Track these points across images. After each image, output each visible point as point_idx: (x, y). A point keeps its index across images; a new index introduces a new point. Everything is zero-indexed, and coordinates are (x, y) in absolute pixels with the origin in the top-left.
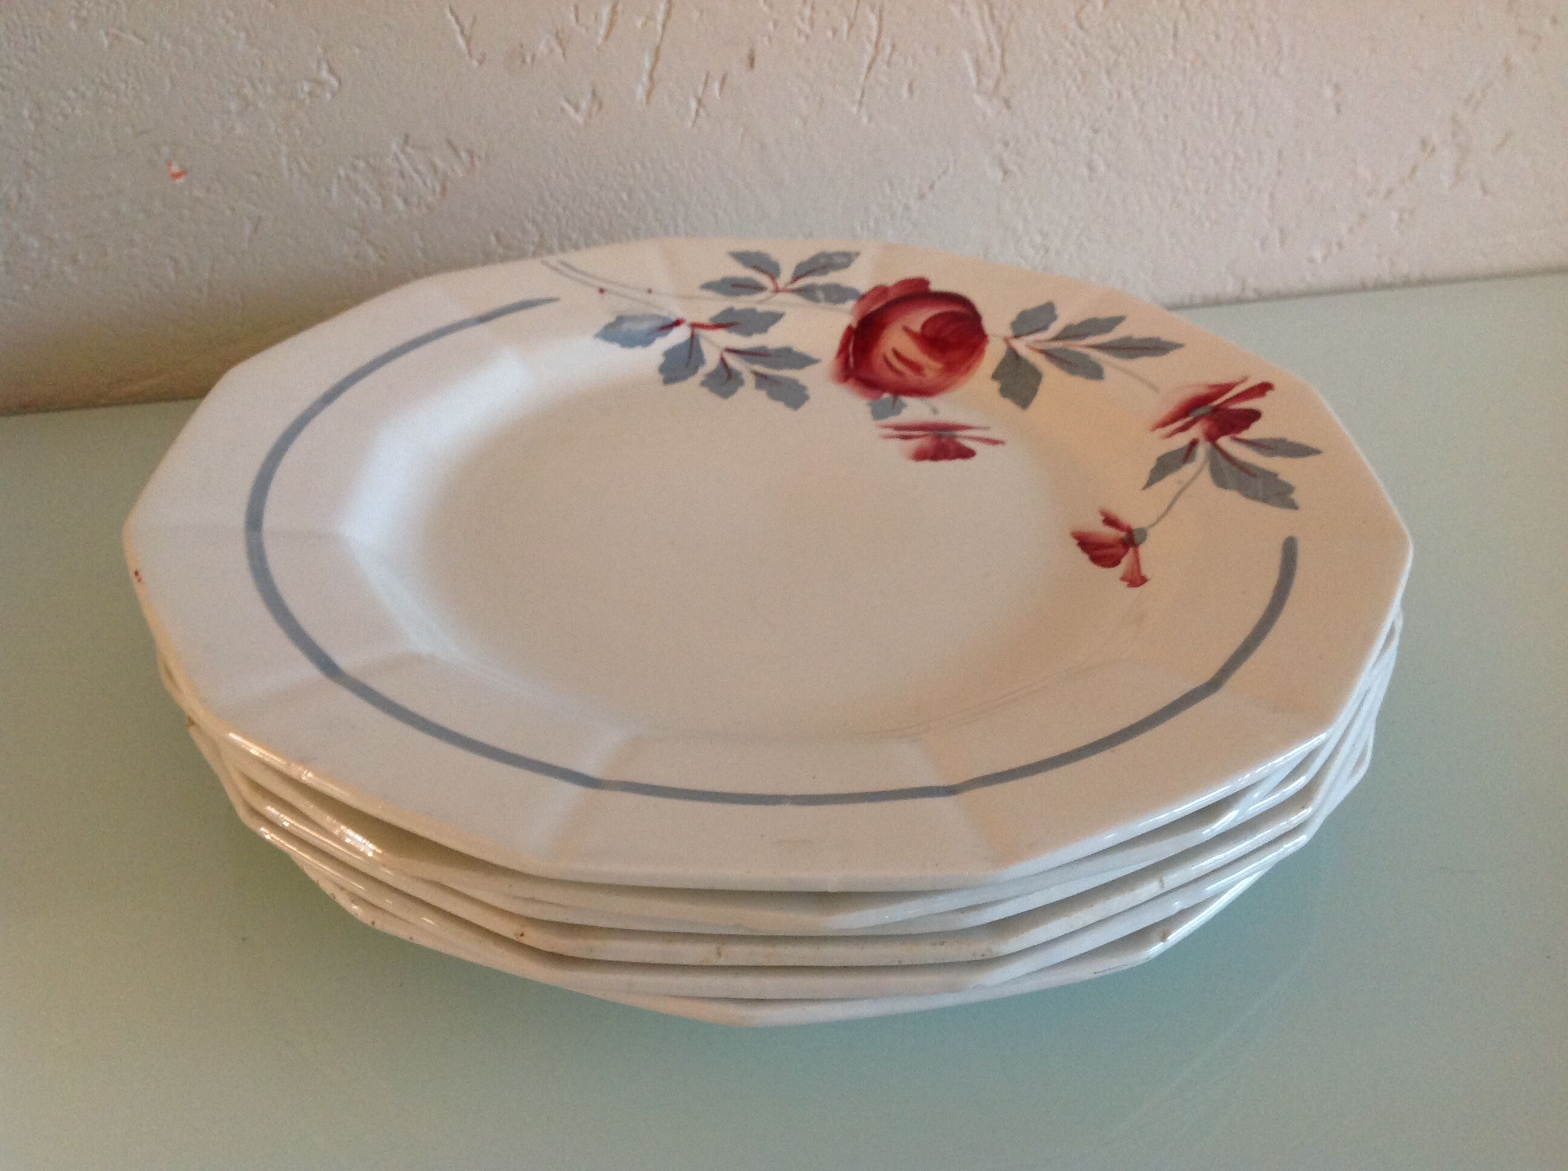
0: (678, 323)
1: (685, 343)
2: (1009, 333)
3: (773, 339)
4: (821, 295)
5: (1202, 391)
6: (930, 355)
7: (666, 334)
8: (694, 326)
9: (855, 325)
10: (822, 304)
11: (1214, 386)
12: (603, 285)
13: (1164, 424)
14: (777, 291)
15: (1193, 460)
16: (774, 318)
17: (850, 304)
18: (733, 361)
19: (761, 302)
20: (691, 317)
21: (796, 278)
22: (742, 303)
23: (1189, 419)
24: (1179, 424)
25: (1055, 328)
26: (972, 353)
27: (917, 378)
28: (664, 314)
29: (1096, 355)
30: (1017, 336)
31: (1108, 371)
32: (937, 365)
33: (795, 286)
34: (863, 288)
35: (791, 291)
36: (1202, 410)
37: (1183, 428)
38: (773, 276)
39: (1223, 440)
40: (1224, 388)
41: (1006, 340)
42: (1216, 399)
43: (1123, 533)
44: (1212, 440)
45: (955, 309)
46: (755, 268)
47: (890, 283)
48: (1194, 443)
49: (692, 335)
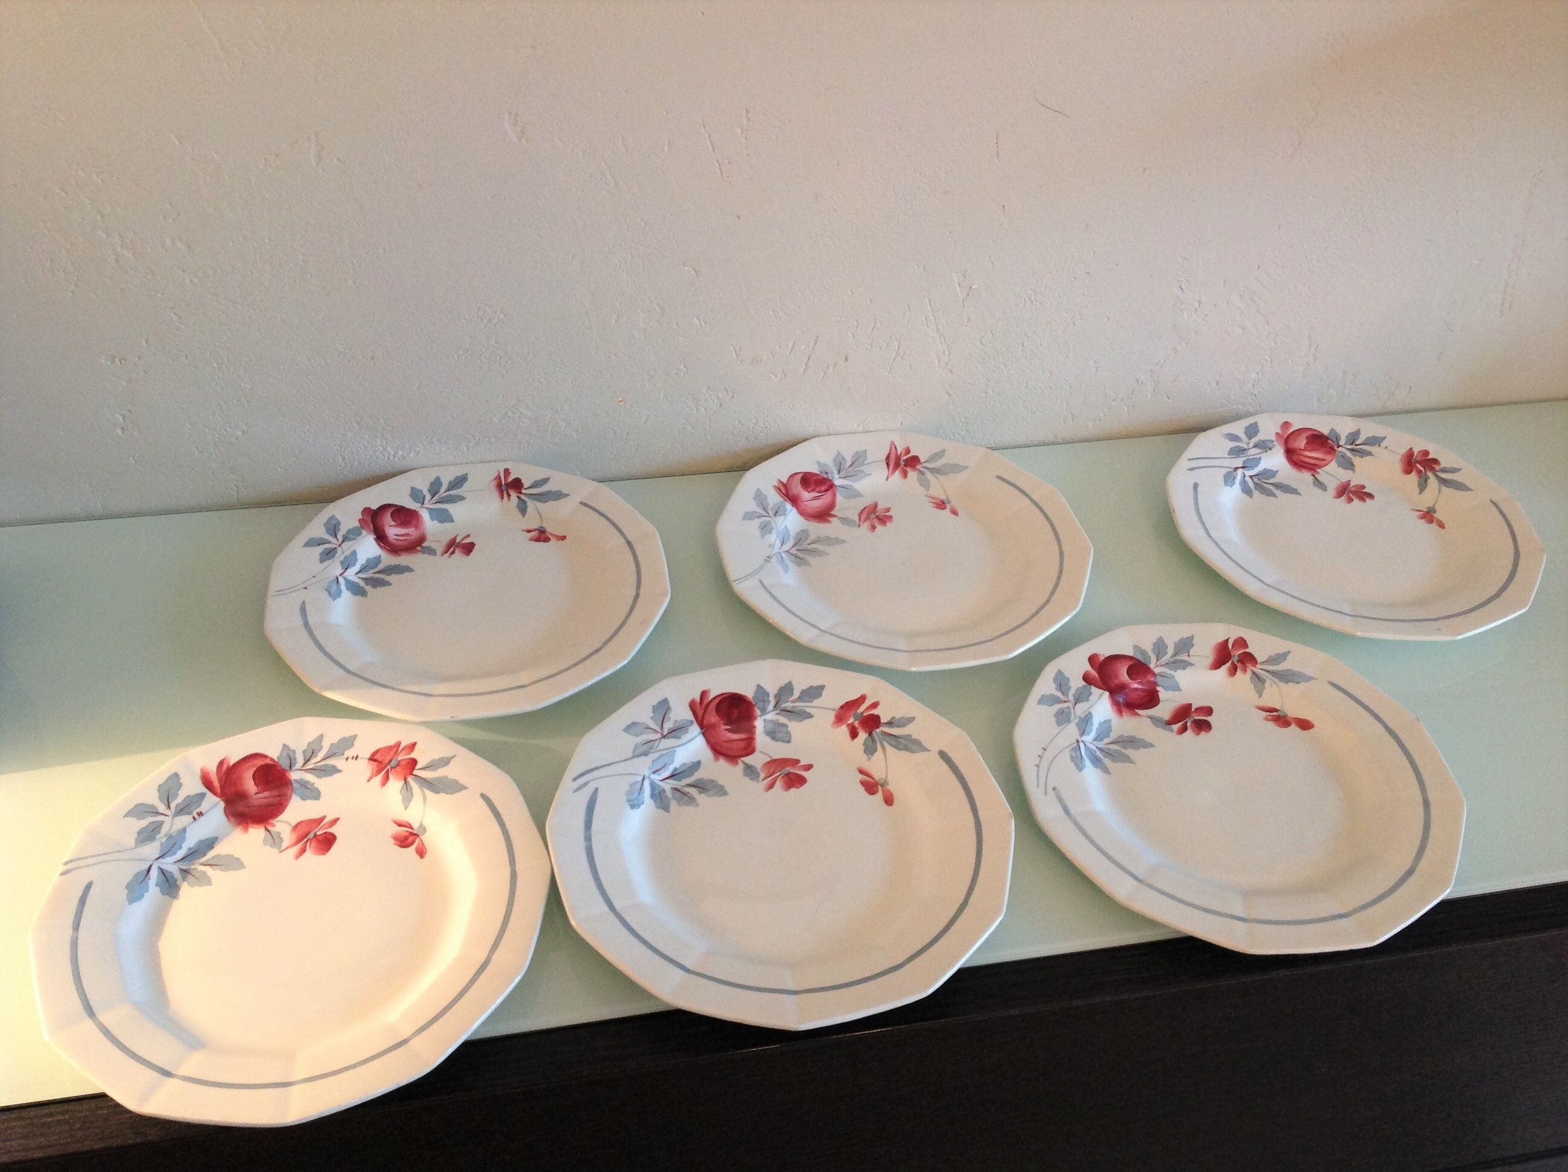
0: (337, 578)
1: (346, 582)
2: (420, 505)
3: (361, 560)
4: (352, 536)
5: (495, 483)
6: (407, 528)
7: (340, 584)
8: (341, 575)
9: (375, 537)
10: (358, 539)
11: (495, 479)
12: (304, 585)
13: (502, 498)
14: (340, 546)
15: (526, 502)
16: (354, 553)
17: (363, 531)
18: (363, 575)
19: (343, 553)
20: (337, 573)
21: (336, 537)
22: (340, 556)
23: (505, 492)
24: (505, 496)
25: (426, 492)
26: (418, 519)
27: (413, 535)
28: (331, 580)
29: (451, 493)
30: (423, 504)
31: (462, 495)
32: (413, 529)
33: (340, 540)
34: (357, 524)
35: (342, 542)
36: (504, 487)
37: (509, 496)
38: (329, 542)
39: (523, 491)
40: (498, 477)
41: (421, 507)
42: (501, 481)
43: (537, 531)
44: (521, 493)
45: (392, 509)
46: (319, 545)
47: (361, 517)
48: (518, 497)
49: (344, 578)
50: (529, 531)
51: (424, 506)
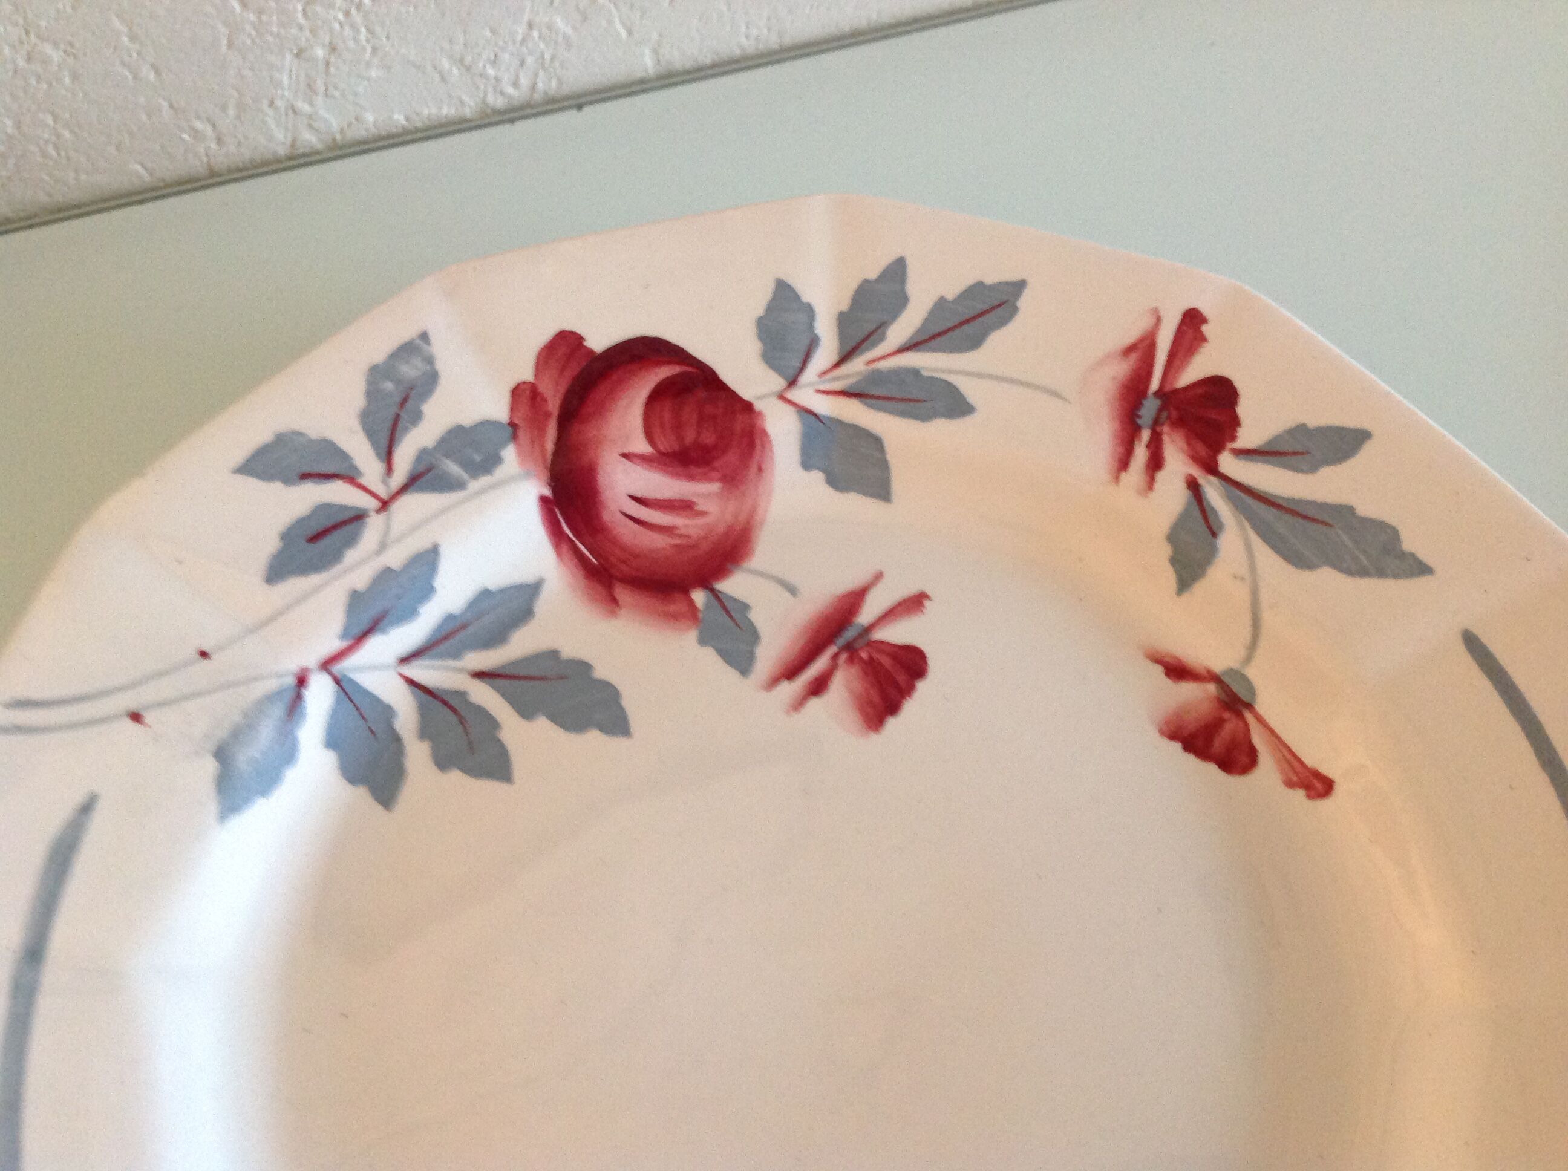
0: (302, 681)
1: (338, 702)
2: (777, 382)
3: (450, 595)
4: (453, 468)
5: (1121, 369)
6: (691, 478)
7: (302, 715)
8: (326, 665)
9: (547, 492)
10: (474, 485)
11: (1129, 350)
13: (1123, 463)
14: (385, 505)
15: (1221, 526)
17: (509, 453)
18: (426, 673)
19: (383, 547)
20: (311, 655)
21: (387, 456)
22: (357, 568)
23: (1145, 435)
24: (1141, 454)
25: (826, 330)
26: (751, 445)
27: (700, 521)
28: (271, 685)
29: (925, 361)
30: (790, 382)
31: (969, 388)
32: (715, 487)
33: (400, 476)
34: (498, 409)
35: (404, 489)
36: (1150, 408)
37: (1156, 463)
38: (351, 477)
39: (1227, 462)
40: (1144, 348)
41: (782, 397)
42: (1149, 374)
43: (1211, 688)
44: (1212, 469)
45: (664, 372)
46: (305, 476)
47: (527, 374)
48: (1193, 486)
49: (337, 681)
50: (1177, 671)
51: (793, 395)
